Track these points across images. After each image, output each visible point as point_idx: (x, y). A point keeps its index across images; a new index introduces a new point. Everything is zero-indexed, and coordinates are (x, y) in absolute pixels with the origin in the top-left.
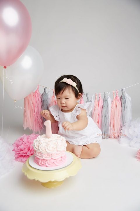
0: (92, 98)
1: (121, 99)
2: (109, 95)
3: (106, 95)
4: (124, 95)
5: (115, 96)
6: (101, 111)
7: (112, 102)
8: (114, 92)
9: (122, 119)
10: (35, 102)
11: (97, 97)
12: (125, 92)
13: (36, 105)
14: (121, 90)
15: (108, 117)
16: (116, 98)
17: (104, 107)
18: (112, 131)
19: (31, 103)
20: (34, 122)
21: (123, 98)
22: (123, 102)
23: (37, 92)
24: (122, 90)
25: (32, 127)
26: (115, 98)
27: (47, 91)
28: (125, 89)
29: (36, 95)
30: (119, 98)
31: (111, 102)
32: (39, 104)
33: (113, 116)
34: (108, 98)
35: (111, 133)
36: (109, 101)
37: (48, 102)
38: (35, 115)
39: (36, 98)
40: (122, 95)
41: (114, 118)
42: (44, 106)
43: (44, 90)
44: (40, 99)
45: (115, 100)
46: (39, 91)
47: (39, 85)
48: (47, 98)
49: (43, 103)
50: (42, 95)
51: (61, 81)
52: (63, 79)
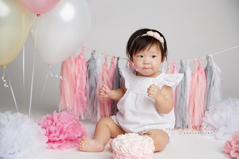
1: (206, 70)
2: (188, 63)
3: (184, 64)
4: (211, 65)
5: (198, 67)
7: (192, 75)
8: (195, 59)
9: (206, 99)
10: (77, 72)
11: (169, 67)
12: (213, 60)
13: (79, 76)
14: (206, 57)
15: (185, 97)
16: (199, 69)
18: (191, 119)
19: (72, 72)
20: (75, 102)
21: (209, 69)
22: (208, 74)
23: (82, 57)
24: (208, 58)
26: (196, 68)
27: (95, 57)
28: (212, 55)
29: (80, 62)
30: (203, 69)
31: (191, 75)
32: (83, 74)
33: (193, 96)
34: (187, 68)
35: (188, 121)
36: (188, 72)
37: (96, 73)
38: (77, 91)
39: (79, 65)
40: (208, 64)
41: (194, 99)
42: (90, 78)
43: (92, 54)
44: (85, 68)
45: (197, 72)
46: (83, 56)
47: (84, 47)
48: (96, 67)
49: (89, 73)
50: (89, 61)
51: (144, 35)
52: (147, 32)
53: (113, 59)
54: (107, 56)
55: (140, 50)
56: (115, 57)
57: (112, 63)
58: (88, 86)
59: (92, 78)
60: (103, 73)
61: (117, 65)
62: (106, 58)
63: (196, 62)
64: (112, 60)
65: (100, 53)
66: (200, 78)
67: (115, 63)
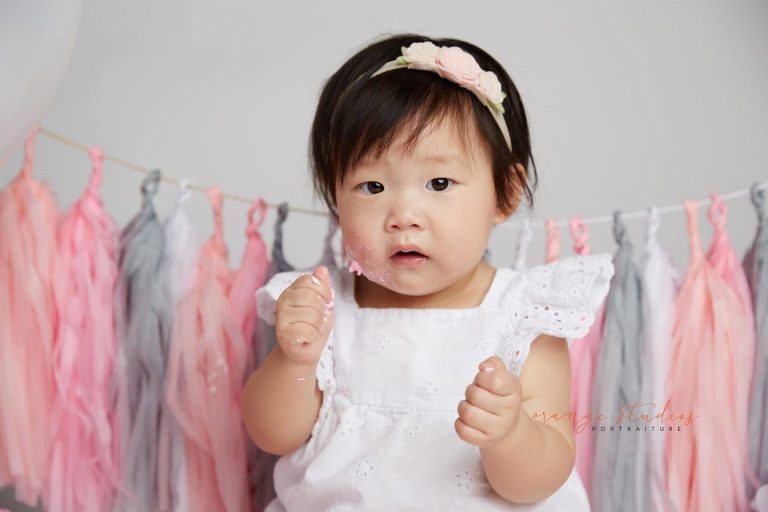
0: (523, 251)
1: (750, 263)
2: (653, 229)
3: (632, 236)
5: (707, 247)
6: (594, 358)
7: (678, 289)
8: (693, 206)
9: (756, 421)
10: (62, 286)
11: (555, 248)
13: (72, 309)
14: (746, 192)
16: (711, 256)
17: (612, 326)
19: (33, 289)
20: (58, 447)
23: (91, 207)
24: (757, 197)
25: (36, 483)
26: (699, 255)
27: (159, 203)
29: (80, 233)
30: (733, 258)
31: (669, 288)
32: (95, 299)
34: (646, 257)
36: (657, 277)
37: (166, 293)
38: (62, 389)
39: (74, 250)
40: (760, 230)
42: (136, 317)
43: (144, 190)
44: (106, 268)
45: (706, 277)
46: (100, 204)
47: (101, 158)
48: (162, 259)
49: (128, 291)
50: (128, 231)
51: (389, 66)
52: (403, 49)
53: (257, 217)
54: (221, 198)
55: (365, 149)
56: (263, 205)
57: (253, 235)
58: (122, 363)
59: (146, 319)
60: (200, 291)
61: (278, 245)
62: (217, 213)
63: (695, 220)
64: (251, 220)
65: (184, 184)
66: (719, 306)
67: (269, 238)
